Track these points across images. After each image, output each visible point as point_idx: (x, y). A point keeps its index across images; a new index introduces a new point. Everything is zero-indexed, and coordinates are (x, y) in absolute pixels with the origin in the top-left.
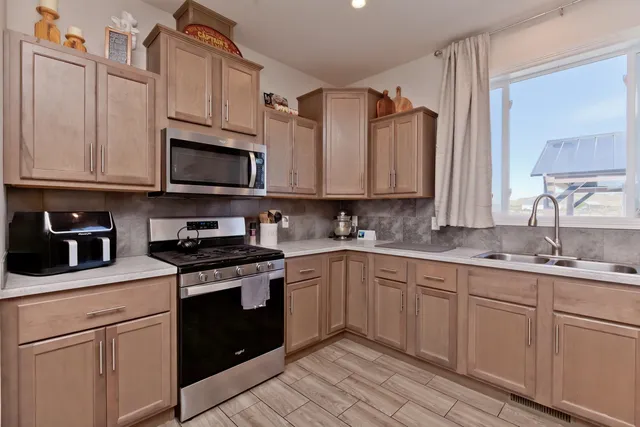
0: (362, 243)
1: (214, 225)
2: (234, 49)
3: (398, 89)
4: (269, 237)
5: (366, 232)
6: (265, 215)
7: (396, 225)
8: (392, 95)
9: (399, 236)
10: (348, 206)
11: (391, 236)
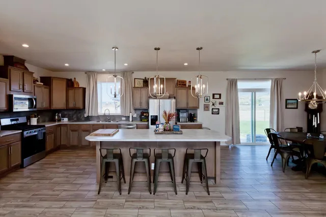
0: (63, 122)
1: (18, 120)
2: (26, 68)
3: (75, 78)
4: (34, 122)
5: (65, 119)
6: (33, 116)
7: (74, 116)
8: (73, 80)
9: (75, 119)
10: (58, 111)
11: (73, 119)
